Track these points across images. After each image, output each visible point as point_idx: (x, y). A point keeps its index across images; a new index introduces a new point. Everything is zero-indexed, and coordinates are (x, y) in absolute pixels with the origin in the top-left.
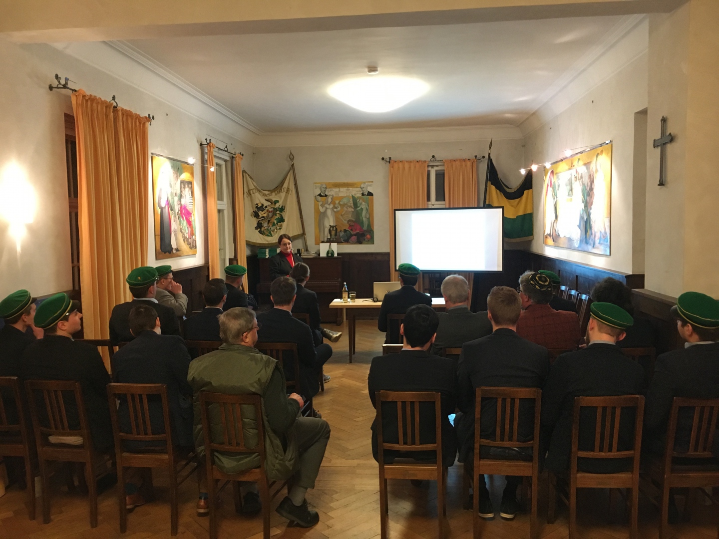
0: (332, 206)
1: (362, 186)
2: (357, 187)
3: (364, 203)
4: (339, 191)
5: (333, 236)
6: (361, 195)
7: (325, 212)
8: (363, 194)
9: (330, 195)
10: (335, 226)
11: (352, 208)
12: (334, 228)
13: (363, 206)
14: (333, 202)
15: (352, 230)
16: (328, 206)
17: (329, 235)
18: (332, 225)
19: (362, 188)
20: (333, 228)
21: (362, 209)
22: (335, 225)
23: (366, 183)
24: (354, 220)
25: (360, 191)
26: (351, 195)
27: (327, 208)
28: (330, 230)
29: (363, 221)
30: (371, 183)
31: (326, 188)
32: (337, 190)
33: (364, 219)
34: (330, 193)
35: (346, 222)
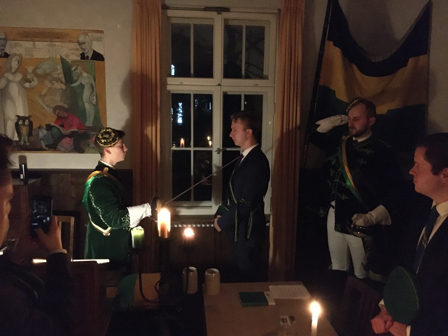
0: (19, 77)
1: (81, 39)
2: (70, 41)
3: (85, 75)
4: (34, 46)
5: (25, 138)
6: (79, 59)
7: (7, 86)
8: (83, 56)
9: (15, 55)
10: (28, 118)
11: (62, 82)
12: (27, 123)
13: (85, 79)
14: (21, 68)
15: (62, 126)
16: (11, 77)
17: (16, 134)
18: (21, 114)
19: (80, 44)
20: (24, 121)
21: (82, 86)
22: (27, 115)
23: (90, 34)
24: (66, 106)
25: (77, 50)
26: (59, 57)
27: (9, 82)
28: (17, 124)
29: (85, 110)
30: (99, 35)
31: (6, 39)
32: (28, 44)
33: (87, 105)
34: (15, 51)
35: (49, 110)
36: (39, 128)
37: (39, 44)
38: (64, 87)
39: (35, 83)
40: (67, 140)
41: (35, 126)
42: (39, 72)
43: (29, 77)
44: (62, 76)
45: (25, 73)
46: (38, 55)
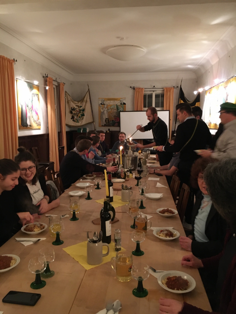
0: (107, 109)
1: (121, 100)
2: (118, 100)
3: (121, 108)
5: (107, 123)
6: (120, 104)
7: (104, 111)
8: (121, 104)
9: (106, 104)
10: (108, 118)
12: (108, 120)
14: (107, 107)
15: (116, 120)
16: (105, 109)
18: (107, 118)
19: (120, 101)
24: (117, 116)
26: (116, 104)
27: (104, 110)
28: (105, 120)
31: (104, 101)
32: (109, 102)
34: (106, 103)
35: (113, 117)
36: (111, 121)
37: (111, 101)
38: (116, 111)
39: (110, 110)
40: (117, 124)
41: (110, 120)
42: (111, 108)
43: (109, 109)
44: (116, 109)
45: (108, 108)
46: (111, 104)
